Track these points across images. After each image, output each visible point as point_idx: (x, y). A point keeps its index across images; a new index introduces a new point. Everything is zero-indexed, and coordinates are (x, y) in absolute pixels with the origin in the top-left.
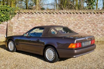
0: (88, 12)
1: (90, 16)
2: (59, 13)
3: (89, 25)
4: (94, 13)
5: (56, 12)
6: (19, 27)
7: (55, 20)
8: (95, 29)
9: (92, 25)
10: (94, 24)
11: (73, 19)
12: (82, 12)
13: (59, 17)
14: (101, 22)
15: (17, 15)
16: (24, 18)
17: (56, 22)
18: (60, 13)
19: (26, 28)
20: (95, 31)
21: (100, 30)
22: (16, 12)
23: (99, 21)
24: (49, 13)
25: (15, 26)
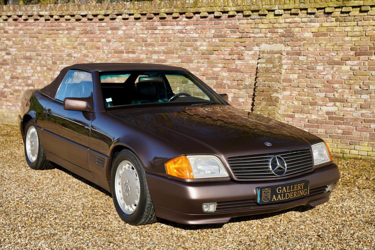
7: (11, 43)
17: (13, 51)
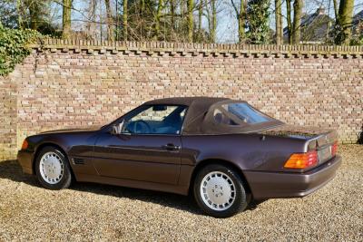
0: (267, 52)
1: (275, 64)
2: (179, 55)
3: (271, 92)
4: (286, 56)
5: (169, 50)
6: (39, 99)
7: (164, 75)
8: (288, 108)
9: (280, 93)
10: (285, 90)
11: (221, 72)
12: (251, 52)
13: (177, 66)
14: (304, 85)
15: (31, 59)
16: (58, 67)
18: (182, 55)
19: (63, 102)
20: (288, 113)
21: (302, 110)
22: (28, 45)
23: (299, 82)
24: (145, 54)
25: (26, 96)
